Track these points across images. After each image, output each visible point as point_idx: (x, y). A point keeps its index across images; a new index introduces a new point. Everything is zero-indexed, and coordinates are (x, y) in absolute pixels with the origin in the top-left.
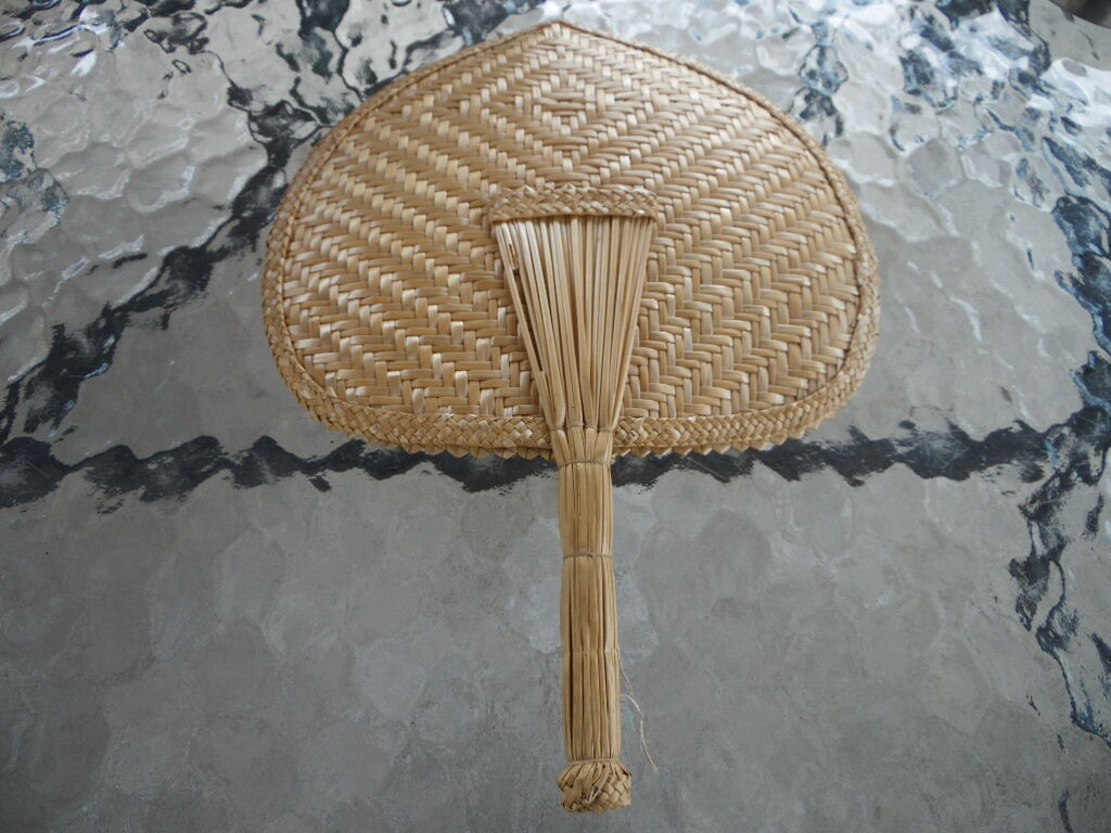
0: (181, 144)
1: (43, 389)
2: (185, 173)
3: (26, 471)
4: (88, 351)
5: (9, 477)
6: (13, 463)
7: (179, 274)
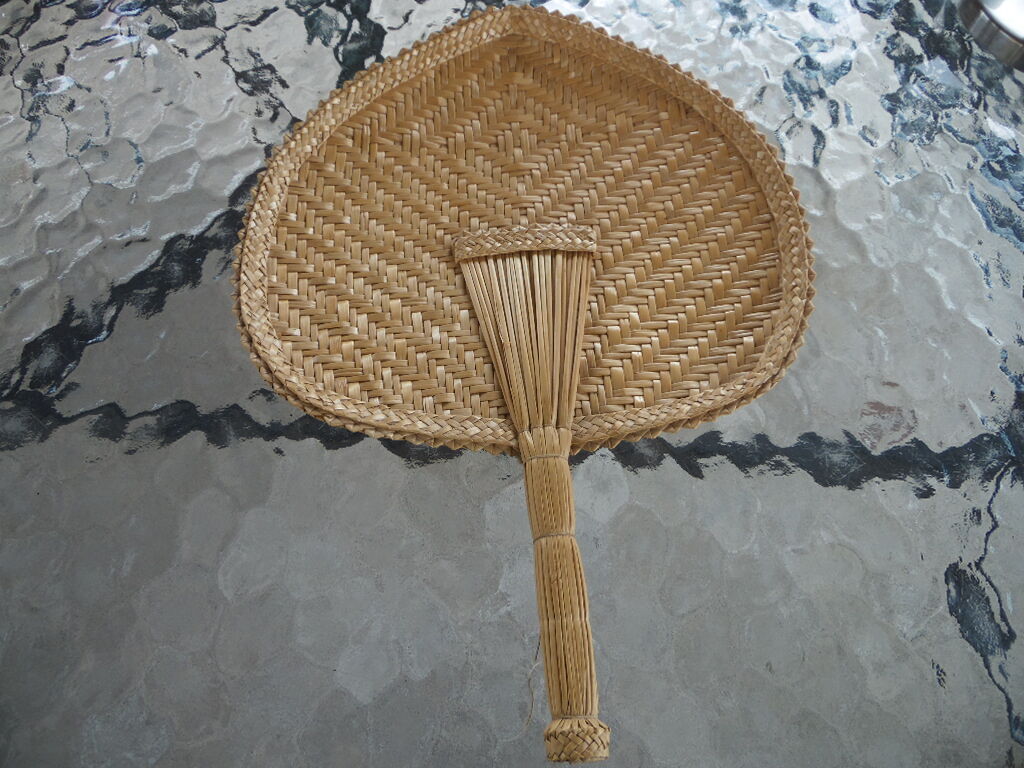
0: (190, 142)
1: (51, 350)
2: (191, 169)
3: (29, 421)
4: (91, 320)
5: (14, 425)
6: (19, 413)
7: (175, 257)
